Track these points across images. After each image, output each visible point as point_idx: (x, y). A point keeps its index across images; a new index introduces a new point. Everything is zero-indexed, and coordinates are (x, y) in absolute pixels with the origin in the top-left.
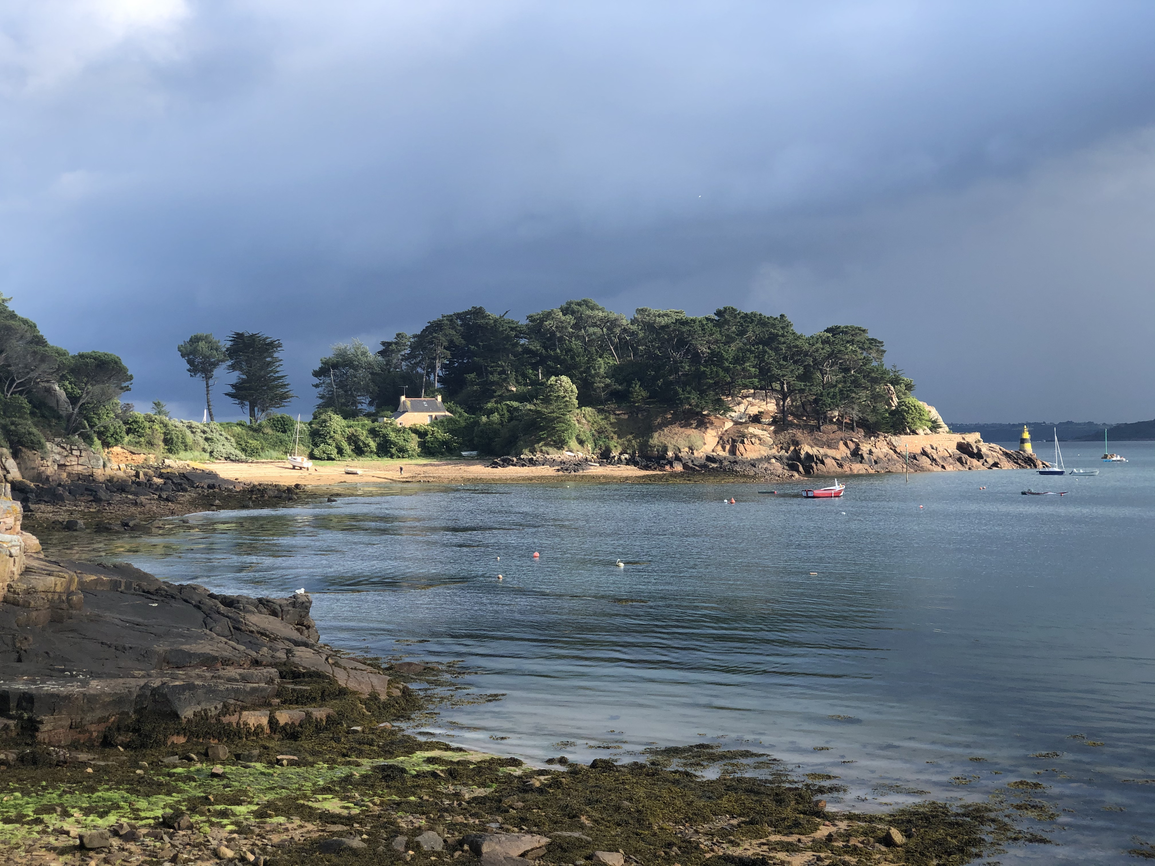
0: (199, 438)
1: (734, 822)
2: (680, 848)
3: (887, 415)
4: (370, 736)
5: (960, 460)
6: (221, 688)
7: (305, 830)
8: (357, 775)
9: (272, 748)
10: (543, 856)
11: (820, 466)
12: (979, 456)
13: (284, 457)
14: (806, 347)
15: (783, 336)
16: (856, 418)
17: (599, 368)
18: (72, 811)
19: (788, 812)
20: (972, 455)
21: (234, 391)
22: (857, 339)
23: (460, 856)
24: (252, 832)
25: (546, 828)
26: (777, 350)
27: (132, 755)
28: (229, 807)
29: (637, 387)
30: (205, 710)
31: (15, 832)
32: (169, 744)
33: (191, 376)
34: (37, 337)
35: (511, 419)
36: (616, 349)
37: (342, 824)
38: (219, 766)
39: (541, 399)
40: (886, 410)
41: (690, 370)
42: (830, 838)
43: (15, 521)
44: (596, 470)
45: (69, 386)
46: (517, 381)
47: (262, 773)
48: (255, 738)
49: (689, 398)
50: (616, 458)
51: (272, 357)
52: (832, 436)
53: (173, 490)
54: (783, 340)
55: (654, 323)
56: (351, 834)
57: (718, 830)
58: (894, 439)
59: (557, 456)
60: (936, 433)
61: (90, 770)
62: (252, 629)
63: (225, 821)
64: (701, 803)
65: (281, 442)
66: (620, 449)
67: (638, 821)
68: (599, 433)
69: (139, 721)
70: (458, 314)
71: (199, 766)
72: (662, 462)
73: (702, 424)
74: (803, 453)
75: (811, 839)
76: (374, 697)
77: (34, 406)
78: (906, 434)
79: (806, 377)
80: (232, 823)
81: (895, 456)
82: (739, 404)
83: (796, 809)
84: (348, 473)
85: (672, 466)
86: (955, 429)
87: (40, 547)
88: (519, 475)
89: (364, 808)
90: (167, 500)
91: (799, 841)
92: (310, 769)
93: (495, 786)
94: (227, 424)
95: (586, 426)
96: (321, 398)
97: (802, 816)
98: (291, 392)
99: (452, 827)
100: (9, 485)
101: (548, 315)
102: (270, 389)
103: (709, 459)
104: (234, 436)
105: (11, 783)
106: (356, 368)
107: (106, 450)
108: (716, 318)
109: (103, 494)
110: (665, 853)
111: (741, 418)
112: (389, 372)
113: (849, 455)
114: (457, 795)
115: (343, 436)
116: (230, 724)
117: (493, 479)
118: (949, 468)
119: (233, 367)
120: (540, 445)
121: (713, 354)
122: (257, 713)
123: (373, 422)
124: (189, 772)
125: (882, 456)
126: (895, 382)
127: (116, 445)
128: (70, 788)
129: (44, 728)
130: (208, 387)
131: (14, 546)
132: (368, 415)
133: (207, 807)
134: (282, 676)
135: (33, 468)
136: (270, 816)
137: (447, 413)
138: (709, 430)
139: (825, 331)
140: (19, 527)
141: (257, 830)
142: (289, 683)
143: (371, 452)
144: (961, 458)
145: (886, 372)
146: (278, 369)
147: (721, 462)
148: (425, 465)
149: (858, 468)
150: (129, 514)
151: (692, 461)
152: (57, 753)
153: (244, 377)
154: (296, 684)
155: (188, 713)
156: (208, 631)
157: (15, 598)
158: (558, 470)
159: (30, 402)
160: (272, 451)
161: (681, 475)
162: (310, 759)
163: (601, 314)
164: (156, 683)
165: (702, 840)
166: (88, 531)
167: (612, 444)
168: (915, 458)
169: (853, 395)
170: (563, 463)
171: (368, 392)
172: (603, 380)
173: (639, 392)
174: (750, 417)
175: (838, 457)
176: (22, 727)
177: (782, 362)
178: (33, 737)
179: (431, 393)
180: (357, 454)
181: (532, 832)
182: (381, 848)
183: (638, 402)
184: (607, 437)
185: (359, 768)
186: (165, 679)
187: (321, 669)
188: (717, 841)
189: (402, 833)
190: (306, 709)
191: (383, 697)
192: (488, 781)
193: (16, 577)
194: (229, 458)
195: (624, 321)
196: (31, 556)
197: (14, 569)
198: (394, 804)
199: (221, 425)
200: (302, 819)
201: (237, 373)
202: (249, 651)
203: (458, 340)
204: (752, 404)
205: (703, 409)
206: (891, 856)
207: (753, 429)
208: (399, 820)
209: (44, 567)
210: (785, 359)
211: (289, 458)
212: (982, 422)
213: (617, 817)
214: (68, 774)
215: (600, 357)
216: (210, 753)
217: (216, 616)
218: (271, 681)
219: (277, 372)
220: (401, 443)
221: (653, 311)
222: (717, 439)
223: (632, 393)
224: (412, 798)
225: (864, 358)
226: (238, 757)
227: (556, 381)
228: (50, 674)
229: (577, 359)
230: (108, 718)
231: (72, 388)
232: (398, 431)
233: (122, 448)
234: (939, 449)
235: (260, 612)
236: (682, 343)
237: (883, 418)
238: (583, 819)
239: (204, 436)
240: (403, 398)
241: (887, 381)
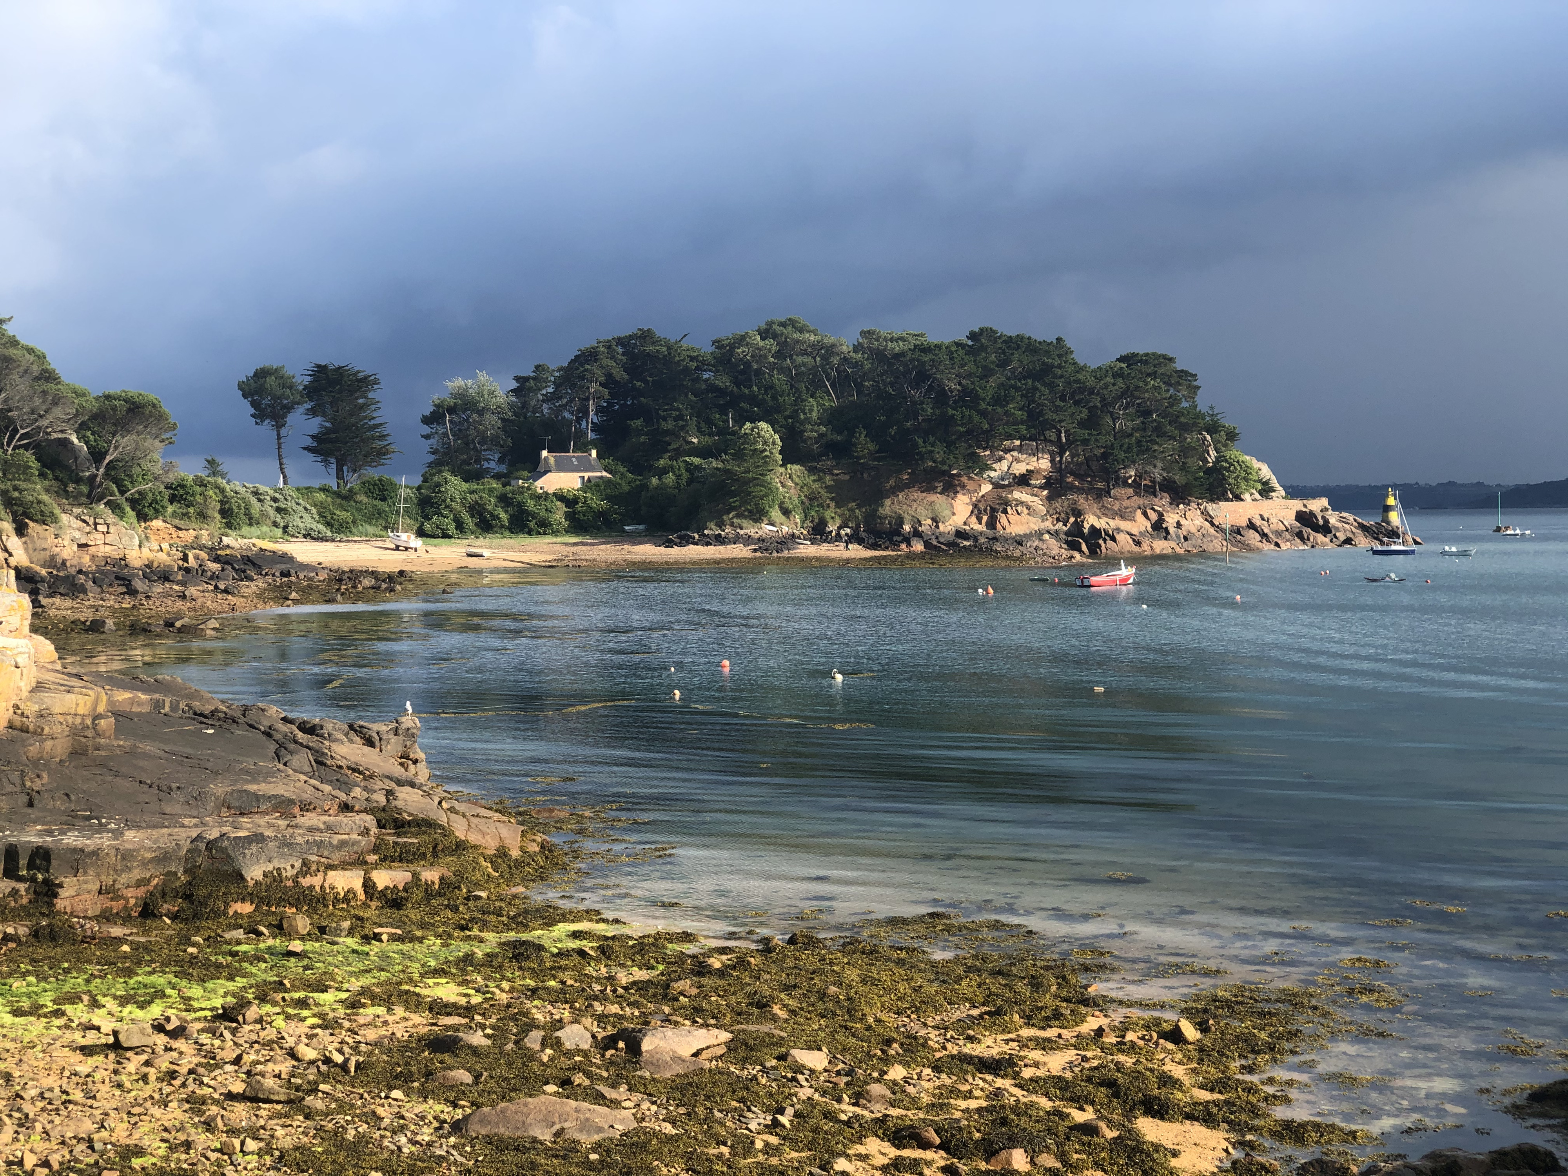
0: (269, 508)
1: (975, 1012)
2: (902, 1045)
3: (1202, 474)
4: (498, 904)
5: (1300, 535)
6: (299, 840)
7: (410, 1023)
8: (479, 954)
9: (368, 919)
10: (723, 1055)
11: (1110, 543)
12: (1325, 529)
13: (383, 533)
14: (1091, 382)
15: (1060, 367)
16: (1158, 478)
17: (811, 411)
18: (101, 999)
19: (1047, 1000)
20: (1316, 528)
21: (315, 444)
22: (1161, 370)
23: (612, 1055)
24: (341, 1026)
25: (727, 1020)
26: (1051, 386)
27: (181, 929)
28: (311, 995)
29: (862, 437)
30: (279, 869)
31: (29, 1027)
32: (231, 913)
33: (257, 423)
34: (45, 371)
35: (690, 482)
36: (833, 386)
37: (459, 1015)
38: (297, 942)
39: (732, 454)
40: (1200, 467)
41: (933, 414)
42: (1100, 1032)
43: (22, 620)
44: (806, 550)
45: (92, 438)
46: (699, 430)
47: (354, 951)
48: (345, 906)
49: (932, 452)
50: (834, 534)
51: (366, 398)
52: (1126, 503)
53: (234, 579)
54: (1059, 372)
55: (885, 350)
56: (471, 1028)
57: (953, 1023)
58: (1211, 507)
59: (753, 531)
60: (1267, 498)
61: (126, 948)
62: (340, 763)
63: (305, 1013)
64: (933, 989)
65: (379, 514)
66: (838, 522)
67: (849, 1011)
68: (810, 499)
69: (190, 884)
70: (619, 339)
71: (270, 942)
72: (895, 538)
73: (951, 488)
74: (1087, 526)
75: (1075, 1034)
76: (502, 853)
77: (44, 465)
78: (1227, 500)
79: (1091, 423)
80: (314, 1015)
81: (1212, 530)
82: (1000, 459)
83: (1056, 996)
84: (470, 555)
85: (909, 544)
86: (1293, 493)
87: (56, 655)
88: (702, 557)
89: (489, 995)
90: (226, 591)
91: (1060, 1036)
92: (417, 946)
93: (661, 967)
94: (307, 488)
95: (793, 491)
96: (433, 453)
97: (1064, 1004)
98: (392, 446)
99: (602, 1019)
100: (12, 573)
101: (741, 340)
102: (362, 440)
103: (960, 534)
104: (315, 506)
105: (22, 966)
106: (481, 412)
107: (143, 525)
108: (970, 343)
109: (139, 584)
110: (882, 1051)
111: (1003, 479)
112: (525, 417)
113: (1150, 529)
114: (611, 978)
115: (464, 505)
116: (311, 888)
117: (667, 563)
118: (1284, 546)
119: (313, 412)
120: (731, 515)
121: (965, 391)
122: (348, 873)
123: (504, 485)
124: (257, 950)
125: (1193, 530)
126: (1213, 429)
127: (156, 518)
128: (100, 971)
129: (63, 893)
130: (279, 438)
131: (21, 653)
132: (497, 477)
133: (281, 996)
134: (381, 825)
135: (44, 549)
136: (364, 1006)
137: (605, 474)
138: (959, 496)
139: (1118, 360)
140: (26, 629)
141: (347, 1024)
142: (389, 834)
143: (502, 526)
144: (1301, 532)
145: (1200, 416)
146: (375, 414)
147: (976, 539)
148: (575, 544)
149: (1161, 546)
150: (175, 610)
151: (937, 538)
152: (82, 926)
153: (328, 425)
154: (399, 835)
155: (255, 873)
156: (281, 766)
157: (23, 724)
158: (755, 550)
159: (38, 460)
160: (367, 527)
161: (921, 556)
162: (419, 933)
163: (812, 338)
164: (213, 834)
165: (932, 1036)
166: (121, 633)
167: (828, 514)
168: (1239, 532)
169: (1156, 447)
170: (761, 540)
171: (498, 444)
172: (816, 428)
173: (864, 444)
174: (1015, 477)
175: (1135, 531)
176: (35, 892)
177: (1059, 403)
178: (51, 905)
179: (583, 447)
180: (482, 529)
181: (708, 1026)
182: (510, 1046)
183: (864, 457)
184: (821, 505)
185: (482, 945)
186: (225, 829)
187: (432, 816)
188: (952, 1037)
189: (537, 1027)
190: (412, 867)
191: (515, 853)
192: (652, 961)
193: (25, 694)
194: (309, 535)
195: (844, 347)
196: (43, 667)
197: (22, 684)
198: (529, 990)
199: (298, 489)
200: (407, 1009)
201: (318, 420)
202: (336, 793)
203: (619, 374)
204: (1018, 461)
205: (951, 467)
206: (1179, 1056)
207: (1018, 494)
208: (534, 1011)
209: (62, 682)
210: (1063, 398)
211: (391, 534)
212: (1333, 483)
213: (820, 1006)
214: (98, 953)
215: (812, 397)
216: (285, 926)
217: (292, 746)
218: (366, 832)
219: (373, 418)
220: (543, 514)
221: (883, 333)
222: (971, 507)
223: (855, 445)
224: (552, 983)
225: (1171, 397)
226: (322, 930)
227: (752, 429)
228: (71, 820)
229: (781, 400)
230: (149, 880)
231: (95, 441)
232: (538, 497)
233: (164, 521)
234: (1272, 520)
235: (351, 741)
236: (922, 377)
237: (1196, 479)
238: (776, 1009)
239: (274, 505)
240: (545, 453)
241: (1202, 429)
